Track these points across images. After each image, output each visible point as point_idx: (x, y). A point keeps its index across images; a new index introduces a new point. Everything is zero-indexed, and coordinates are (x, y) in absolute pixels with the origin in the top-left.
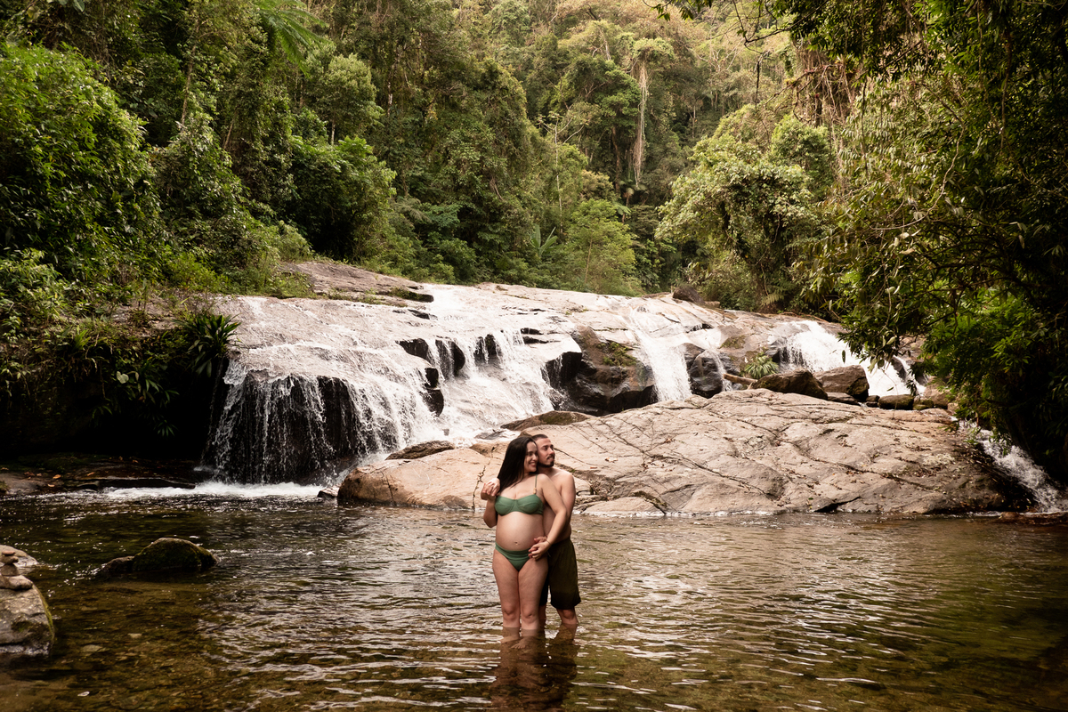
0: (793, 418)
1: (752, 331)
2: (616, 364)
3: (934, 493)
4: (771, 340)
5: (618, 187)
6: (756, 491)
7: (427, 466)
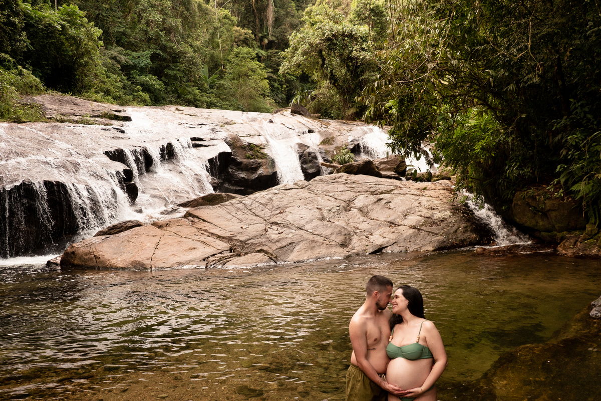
0: (359, 192)
1: (339, 134)
2: (254, 158)
3: (439, 237)
4: (350, 139)
5: (258, 38)
6: (334, 242)
7: (121, 240)
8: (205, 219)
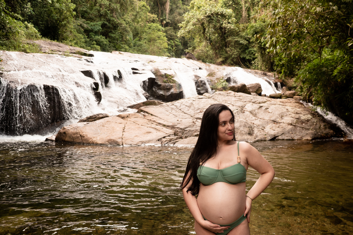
0: (245, 102)
5: (160, 20)
6: (243, 132)
7: (98, 125)
8: (153, 114)
